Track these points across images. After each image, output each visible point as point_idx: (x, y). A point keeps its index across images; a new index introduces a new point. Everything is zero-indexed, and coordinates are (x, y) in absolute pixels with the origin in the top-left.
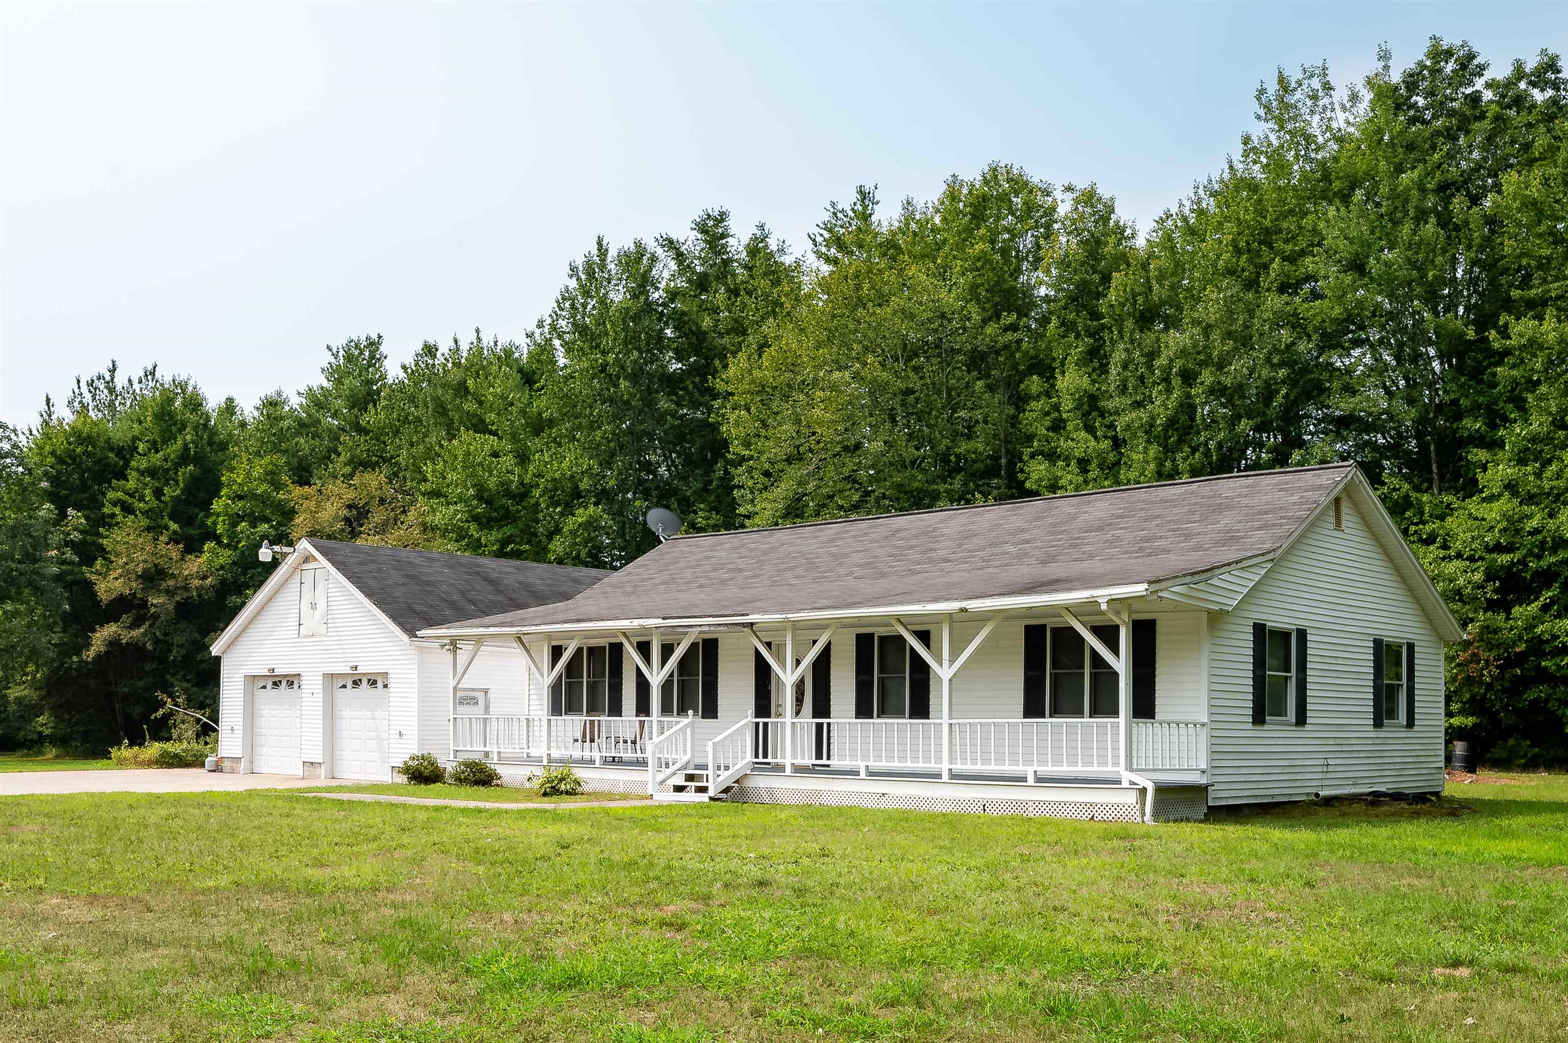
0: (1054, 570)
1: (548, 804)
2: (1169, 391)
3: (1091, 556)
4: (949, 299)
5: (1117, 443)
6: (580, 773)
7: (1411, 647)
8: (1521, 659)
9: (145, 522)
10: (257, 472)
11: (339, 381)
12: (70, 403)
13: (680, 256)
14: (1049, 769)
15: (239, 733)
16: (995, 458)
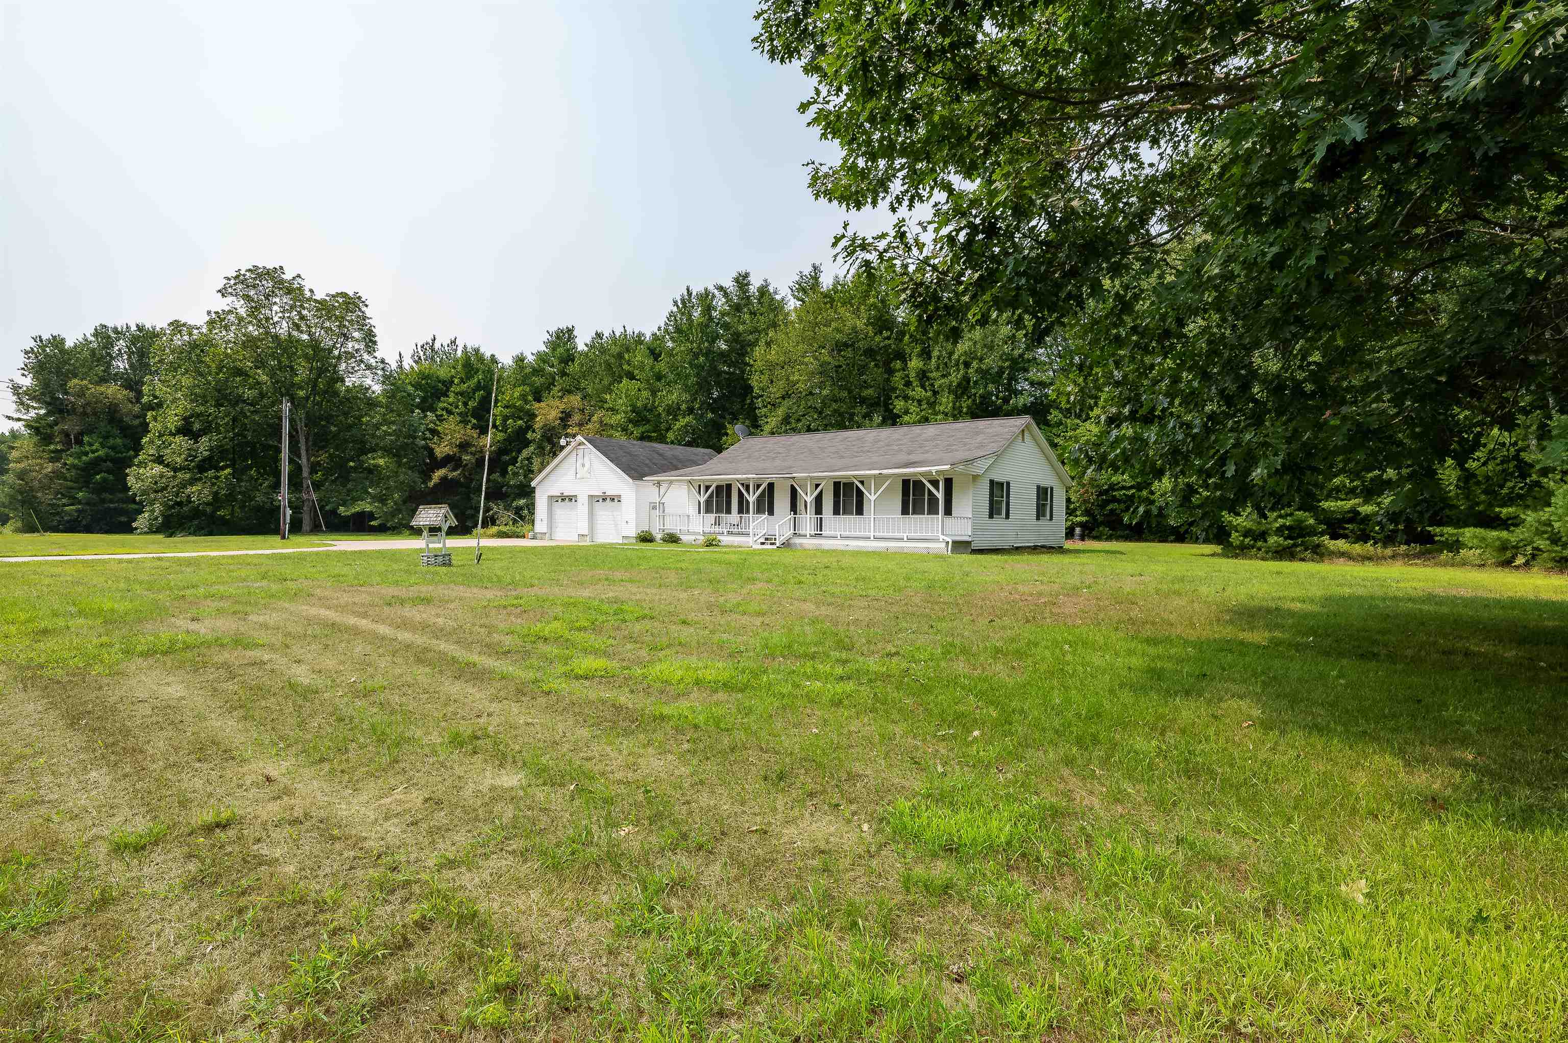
0: (913, 458)
1: (708, 549)
2: (958, 370)
3: (927, 452)
4: (860, 324)
5: (935, 393)
6: (719, 537)
7: (1052, 489)
8: (1107, 491)
9: (458, 419)
10: (516, 394)
11: (554, 349)
12: (413, 356)
13: (726, 294)
14: (912, 535)
15: (545, 522)
16: (879, 398)
